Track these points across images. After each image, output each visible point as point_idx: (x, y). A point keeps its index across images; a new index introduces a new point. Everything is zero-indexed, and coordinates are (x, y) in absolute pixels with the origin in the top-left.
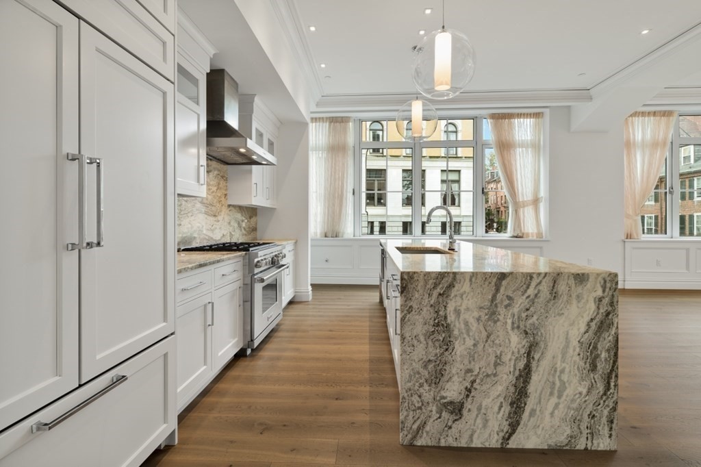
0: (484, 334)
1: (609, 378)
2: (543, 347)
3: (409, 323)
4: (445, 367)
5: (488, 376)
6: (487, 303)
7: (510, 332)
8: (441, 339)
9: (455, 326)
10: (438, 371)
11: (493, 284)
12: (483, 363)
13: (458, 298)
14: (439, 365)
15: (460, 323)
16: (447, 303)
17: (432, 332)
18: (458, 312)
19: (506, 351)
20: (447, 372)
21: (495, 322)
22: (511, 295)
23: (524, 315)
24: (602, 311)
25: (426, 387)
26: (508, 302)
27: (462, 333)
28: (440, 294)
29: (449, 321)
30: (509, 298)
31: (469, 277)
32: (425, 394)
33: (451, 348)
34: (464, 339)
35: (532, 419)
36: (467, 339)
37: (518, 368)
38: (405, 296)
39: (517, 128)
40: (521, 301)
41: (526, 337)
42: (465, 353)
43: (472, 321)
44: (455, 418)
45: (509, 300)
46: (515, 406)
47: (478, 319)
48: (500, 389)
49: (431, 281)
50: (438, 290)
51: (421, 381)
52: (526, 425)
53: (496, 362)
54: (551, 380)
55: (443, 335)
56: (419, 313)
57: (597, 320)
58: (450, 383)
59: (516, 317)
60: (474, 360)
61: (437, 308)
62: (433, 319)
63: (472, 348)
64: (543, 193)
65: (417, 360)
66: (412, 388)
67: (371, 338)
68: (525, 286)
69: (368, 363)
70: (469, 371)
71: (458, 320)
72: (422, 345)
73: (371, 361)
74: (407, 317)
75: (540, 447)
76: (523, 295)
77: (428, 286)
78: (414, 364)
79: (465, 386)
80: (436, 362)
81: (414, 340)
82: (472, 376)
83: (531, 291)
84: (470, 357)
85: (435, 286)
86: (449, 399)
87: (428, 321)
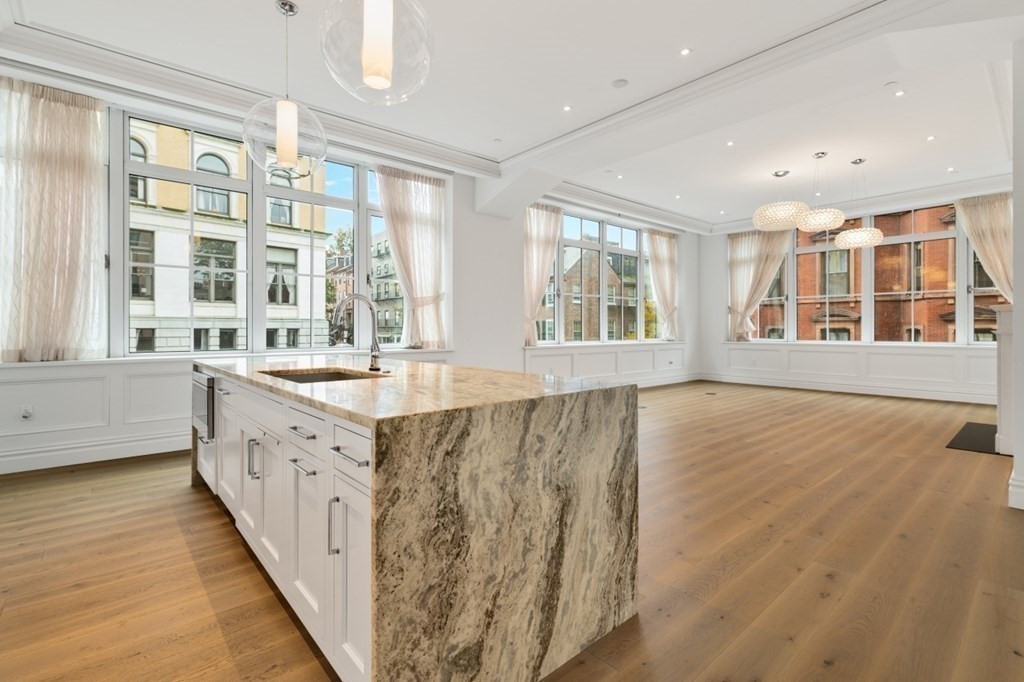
0: (511, 506)
1: (632, 522)
2: (575, 503)
3: (393, 526)
4: (455, 590)
5: (515, 576)
6: (514, 454)
7: (541, 492)
8: (449, 537)
9: (470, 506)
10: (445, 601)
11: (521, 420)
12: (509, 557)
13: (475, 454)
14: (445, 590)
15: (477, 499)
16: (458, 468)
17: (435, 529)
18: (474, 480)
19: (536, 525)
20: (458, 598)
21: (524, 483)
22: (542, 434)
23: (556, 462)
24: (626, 436)
25: (425, 643)
26: (539, 445)
27: (481, 516)
28: (447, 453)
29: (461, 500)
30: (541, 439)
31: (490, 413)
32: (422, 658)
33: (464, 549)
34: (484, 524)
35: (565, 617)
36: (488, 525)
37: (549, 547)
38: (385, 471)
39: (414, 194)
40: (553, 440)
41: (558, 495)
42: (485, 550)
43: (495, 490)
44: (471, 676)
45: (540, 442)
46: (547, 608)
47: (503, 485)
48: (530, 589)
49: (433, 431)
50: (446, 446)
51: (415, 636)
52: (559, 632)
53: (525, 547)
54: (583, 549)
55: (453, 531)
56: (412, 499)
57: (622, 449)
58: (463, 615)
59: (548, 467)
60: (496, 557)
61: (442, 480)
62: (436, 504)
63: (494, 537)
64: (446, 287)
65: (407, 597)
66: (398, 658)
67: (203, 570)
68: (557, 416)
69: (219, 632)
70: (492, 578)
71: (475, 493)
72: (417, 562)
73: (225, 623)
74: (390, 513)
75: (573, 656)
76: (555, 431)
77: (428, 442)
78: (403, 607)
79: (485, 610)
80: (440, 586)
81: (402, 558)
82: (494, 586)
83: (563, 424)
84: (492, 554)
85: (440, 436)
86: (461, 646)
87: (428, 509)
